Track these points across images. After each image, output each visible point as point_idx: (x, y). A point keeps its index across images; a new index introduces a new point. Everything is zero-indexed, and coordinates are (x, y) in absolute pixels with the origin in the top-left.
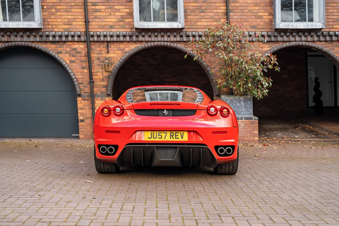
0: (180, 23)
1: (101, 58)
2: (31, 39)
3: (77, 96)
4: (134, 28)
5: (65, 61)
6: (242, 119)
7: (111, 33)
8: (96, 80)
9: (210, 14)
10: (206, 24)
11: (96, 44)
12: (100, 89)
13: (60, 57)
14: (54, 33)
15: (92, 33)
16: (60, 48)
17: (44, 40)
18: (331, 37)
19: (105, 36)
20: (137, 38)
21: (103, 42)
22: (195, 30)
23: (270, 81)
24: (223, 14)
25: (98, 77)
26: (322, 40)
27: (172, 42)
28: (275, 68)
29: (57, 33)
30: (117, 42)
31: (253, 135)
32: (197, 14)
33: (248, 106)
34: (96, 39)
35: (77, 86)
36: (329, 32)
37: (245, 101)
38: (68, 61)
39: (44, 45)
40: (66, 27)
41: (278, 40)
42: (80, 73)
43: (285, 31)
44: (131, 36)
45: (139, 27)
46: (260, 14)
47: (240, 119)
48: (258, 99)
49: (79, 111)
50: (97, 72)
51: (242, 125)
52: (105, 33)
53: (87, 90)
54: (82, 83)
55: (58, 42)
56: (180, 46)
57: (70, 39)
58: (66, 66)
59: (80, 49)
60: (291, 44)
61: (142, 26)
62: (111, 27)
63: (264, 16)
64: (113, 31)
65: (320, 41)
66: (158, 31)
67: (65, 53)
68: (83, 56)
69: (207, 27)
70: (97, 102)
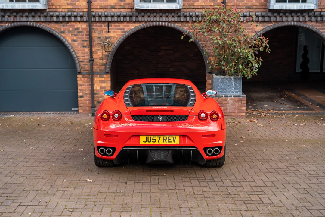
0: (178, 4)
1: (102, 38)
2: (36, 19)
3: (78, 74)
4: (134, 8)
5: (67, 41)
6: (232, 97)
7: (112, 14)
8: (96, 58)
10: (203, 4)
11: (98, 24)
12: (99, 67)
13: (63, 36)
14: (57, 14)
15: (94, 14)
16: (63, 28)
17: (48, 20)
18: (322, 18)
19: (106, 16)
20: (137, 18)
21: (104, 22)
22: (192, 10)
23: (260, 61)
25: (98, 56)
26: (314, 20)
27: (170, 22)
28: (266, 49)
29: (61, 13)
30: (117, 22)
31: (241, 111)
33: (238, 85)
34: (97, 19)
35: (78, 65)
36: (320, 12)
37: (235, 80)
38: (70, 41)
39: (48, 25)
40: (69, 7)
41: (271, 20)
42: (81, 52)
43: (278, 12)
44: (131, 17)
45: (139, 8)
47: (230, 97)
48: (248, 78)
49: (79, 88)
50: (97, 50)
51: (231, 102)
52: (106, 14)
53: (87, 67)
54: (82, 61)
55: (62, 22)
56: (177, 26)
57: (73, 19)
58: (68, 45)
59: (82, 29)
60: (283, 24)
61: (142, 7)
62: (113, 7)
64: (114, 11)
65: (312, 21)
66: (157, 11)
67: (68, 32)
68: (84, 36)
69: (204, 7)
70: (96, 79)
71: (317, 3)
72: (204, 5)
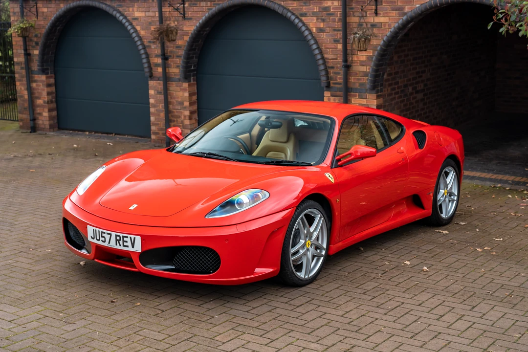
1: (365, 25)
3: (325, 89)
5: (310, 30)
8: (355, 63)
12: (358, 79)
16: (304, 7)
35: (323, 73)
53: (340, 79)
54: (332, 68)
58: (310, 37)
67: (312, 15)
68: (337, 21)
70: (354, 101)
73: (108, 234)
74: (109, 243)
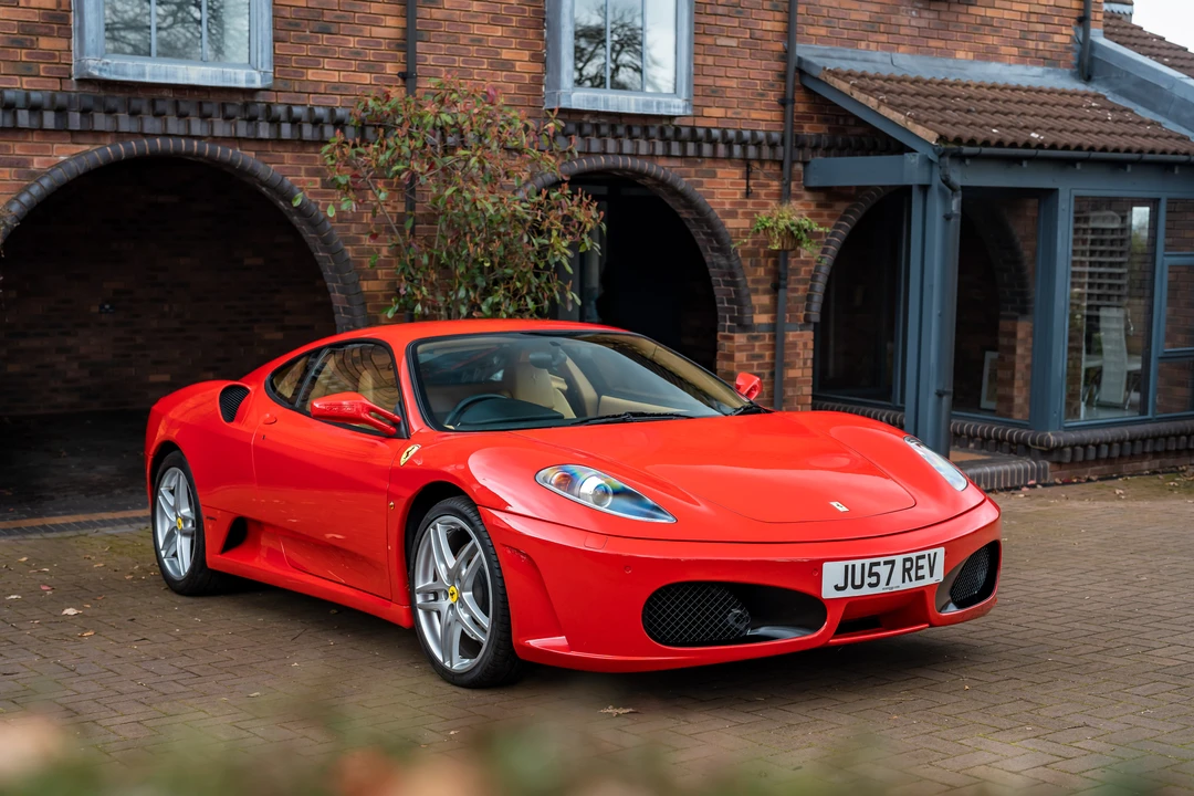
0: (257, 69)
4: (70, 78)
9: (352, 42)
10: (335, 77)
18: (714, 147)
20: (87, 119)
24: (392, 46)
26: (693, 154)
27: (219, 140)
32: (306, 37)
36: (708, 129)
44: (61, 111)
45: (105, 76)
46: (505, 54)
56: (246, 157)
61: (116, 73)
63: (518, 63)
69: (337, 89)
71: (690, 96)
72: (337, 80)
73: (886, 563)
74: (888, 584)
